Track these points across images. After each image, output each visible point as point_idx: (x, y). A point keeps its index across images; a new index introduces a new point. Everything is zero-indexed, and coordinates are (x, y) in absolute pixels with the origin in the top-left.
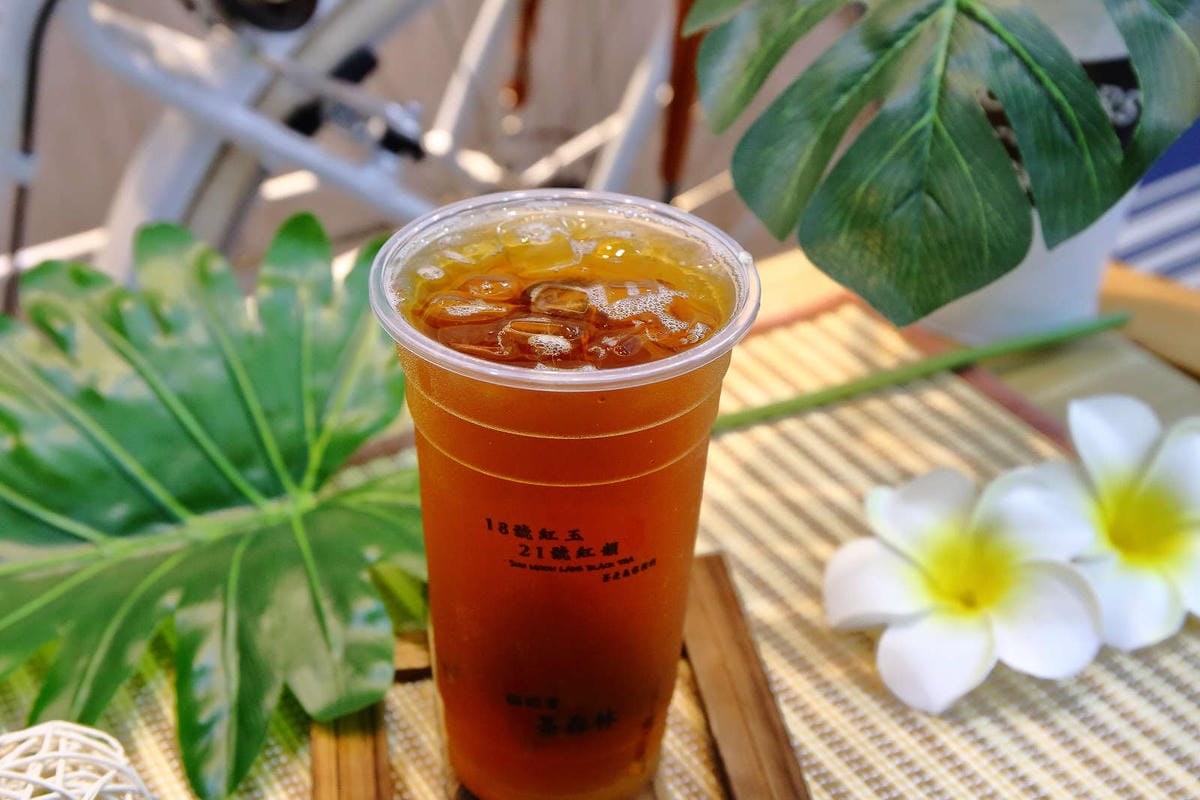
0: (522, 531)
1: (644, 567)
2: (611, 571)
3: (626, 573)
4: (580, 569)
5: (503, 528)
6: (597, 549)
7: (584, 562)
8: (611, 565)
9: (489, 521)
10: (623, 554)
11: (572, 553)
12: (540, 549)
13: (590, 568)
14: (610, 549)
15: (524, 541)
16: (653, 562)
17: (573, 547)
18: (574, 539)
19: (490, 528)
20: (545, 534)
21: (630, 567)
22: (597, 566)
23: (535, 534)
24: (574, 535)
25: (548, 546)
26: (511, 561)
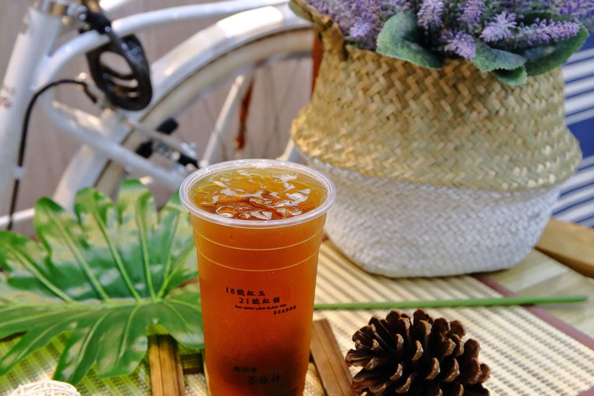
0: (240, 292)
1: (291, 309)
2: (277, 310)
3: (283, 311)
4: (264, 308)
5: (233, 291)
6: (271, 300)
7: (266, 305)
8: (277, 307)
9: (227, 289)
10: (282, 302)
11: (261, 302)
12: (247, 300)
13: (268, 308)
14: (276, 300)
15: (241, 296)
16: (295, 307)
17: (261, 299)
18: (261, 295)
19: (227, 291)
20: (250, 293)
21: (285, 308)
22: (271, 307)
23: (246, 293)
24: (262, 293)
25: (251, 298)
26: (236, 306)
